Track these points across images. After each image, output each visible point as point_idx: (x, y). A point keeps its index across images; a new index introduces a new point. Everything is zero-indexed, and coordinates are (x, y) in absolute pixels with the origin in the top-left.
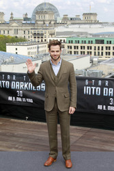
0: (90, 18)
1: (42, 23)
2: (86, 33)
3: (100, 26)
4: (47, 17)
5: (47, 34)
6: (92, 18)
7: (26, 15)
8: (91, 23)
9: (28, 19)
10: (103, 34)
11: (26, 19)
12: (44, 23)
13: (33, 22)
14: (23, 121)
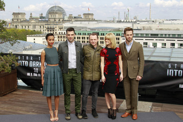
0: (88, 17)
1: (54, 20)
2: (86, 28)
3: (96, 22)
4: (57, 16)
5: (57, 28)
6: (90, 17)
7: (42, 14)
8: (90, 21)
9: (43, 18)
10: (98, 29)
11: (41, 17)
12: (55, 21)
13: (47, 20)
14: (38, 92)
